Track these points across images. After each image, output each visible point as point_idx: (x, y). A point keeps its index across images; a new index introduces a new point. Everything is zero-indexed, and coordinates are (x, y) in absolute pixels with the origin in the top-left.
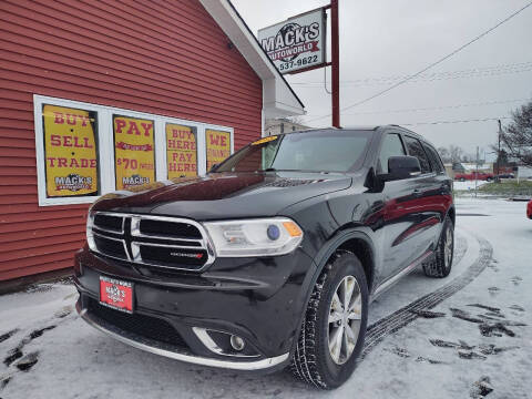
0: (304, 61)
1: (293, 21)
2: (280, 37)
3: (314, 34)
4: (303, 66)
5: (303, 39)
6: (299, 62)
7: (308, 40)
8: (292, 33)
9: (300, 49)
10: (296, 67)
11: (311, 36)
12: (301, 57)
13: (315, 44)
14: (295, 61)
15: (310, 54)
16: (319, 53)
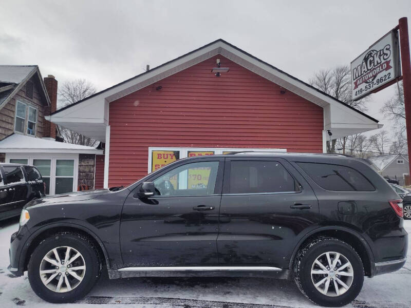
0: (381, 80)
1: (372, 49)
2: (364, 63)
3: (387, 55)
4: (380, 84)
5: (379, 62)
6: (378, 82)
7: (383, 61)
8: (372, 59)
9: (378, 70)
10: (375, 86)
11: (385, 57)
12: (378, 77)
13: (388, 63)
14: (375, 81)
15: (385, 73)
16: (392, 71)
